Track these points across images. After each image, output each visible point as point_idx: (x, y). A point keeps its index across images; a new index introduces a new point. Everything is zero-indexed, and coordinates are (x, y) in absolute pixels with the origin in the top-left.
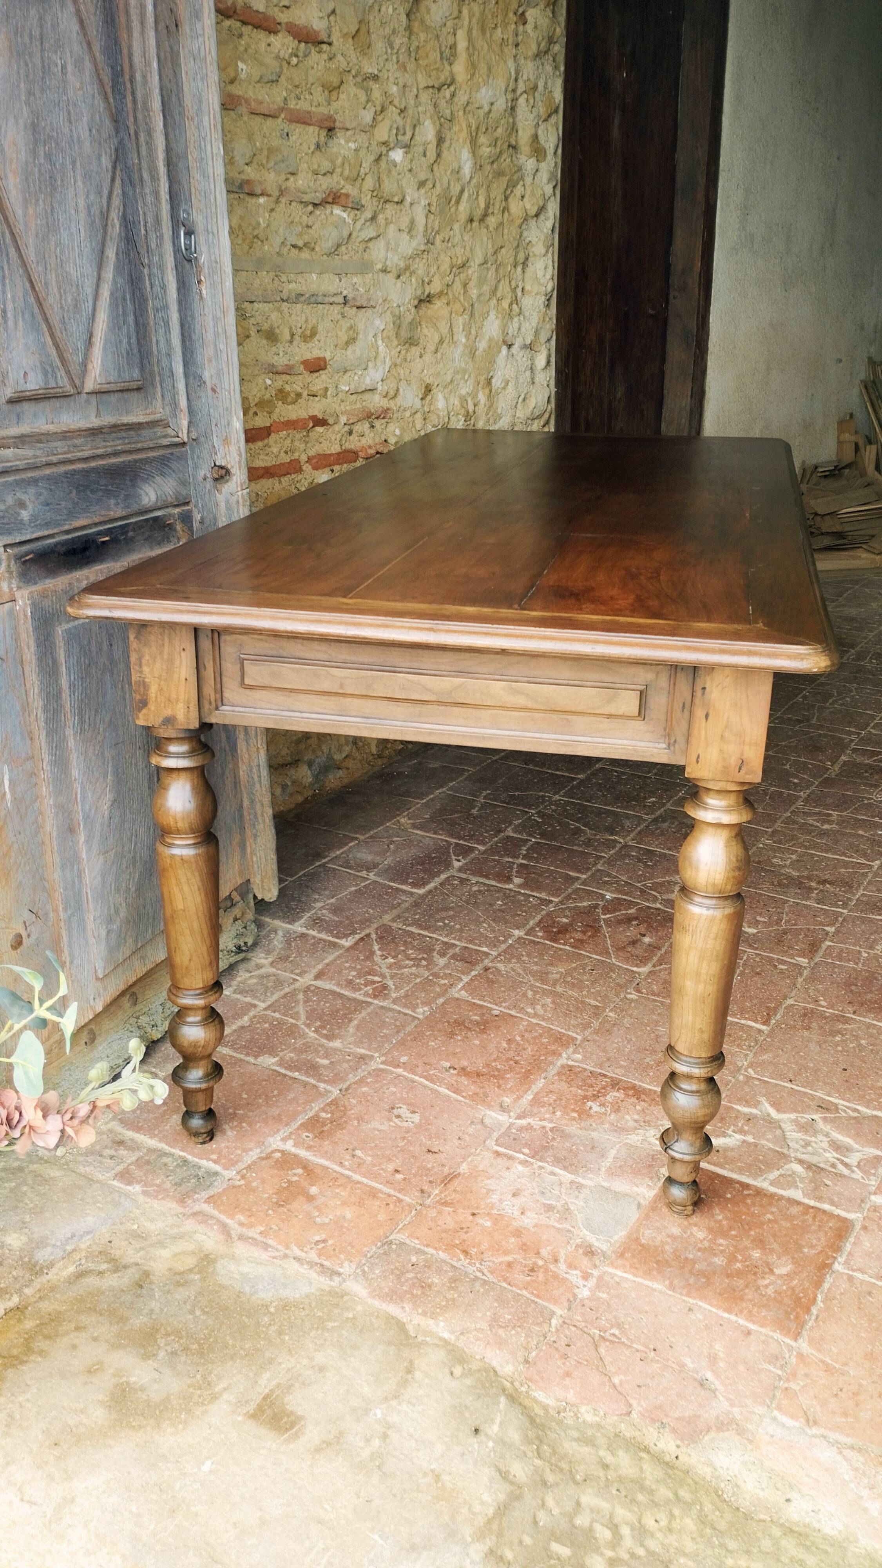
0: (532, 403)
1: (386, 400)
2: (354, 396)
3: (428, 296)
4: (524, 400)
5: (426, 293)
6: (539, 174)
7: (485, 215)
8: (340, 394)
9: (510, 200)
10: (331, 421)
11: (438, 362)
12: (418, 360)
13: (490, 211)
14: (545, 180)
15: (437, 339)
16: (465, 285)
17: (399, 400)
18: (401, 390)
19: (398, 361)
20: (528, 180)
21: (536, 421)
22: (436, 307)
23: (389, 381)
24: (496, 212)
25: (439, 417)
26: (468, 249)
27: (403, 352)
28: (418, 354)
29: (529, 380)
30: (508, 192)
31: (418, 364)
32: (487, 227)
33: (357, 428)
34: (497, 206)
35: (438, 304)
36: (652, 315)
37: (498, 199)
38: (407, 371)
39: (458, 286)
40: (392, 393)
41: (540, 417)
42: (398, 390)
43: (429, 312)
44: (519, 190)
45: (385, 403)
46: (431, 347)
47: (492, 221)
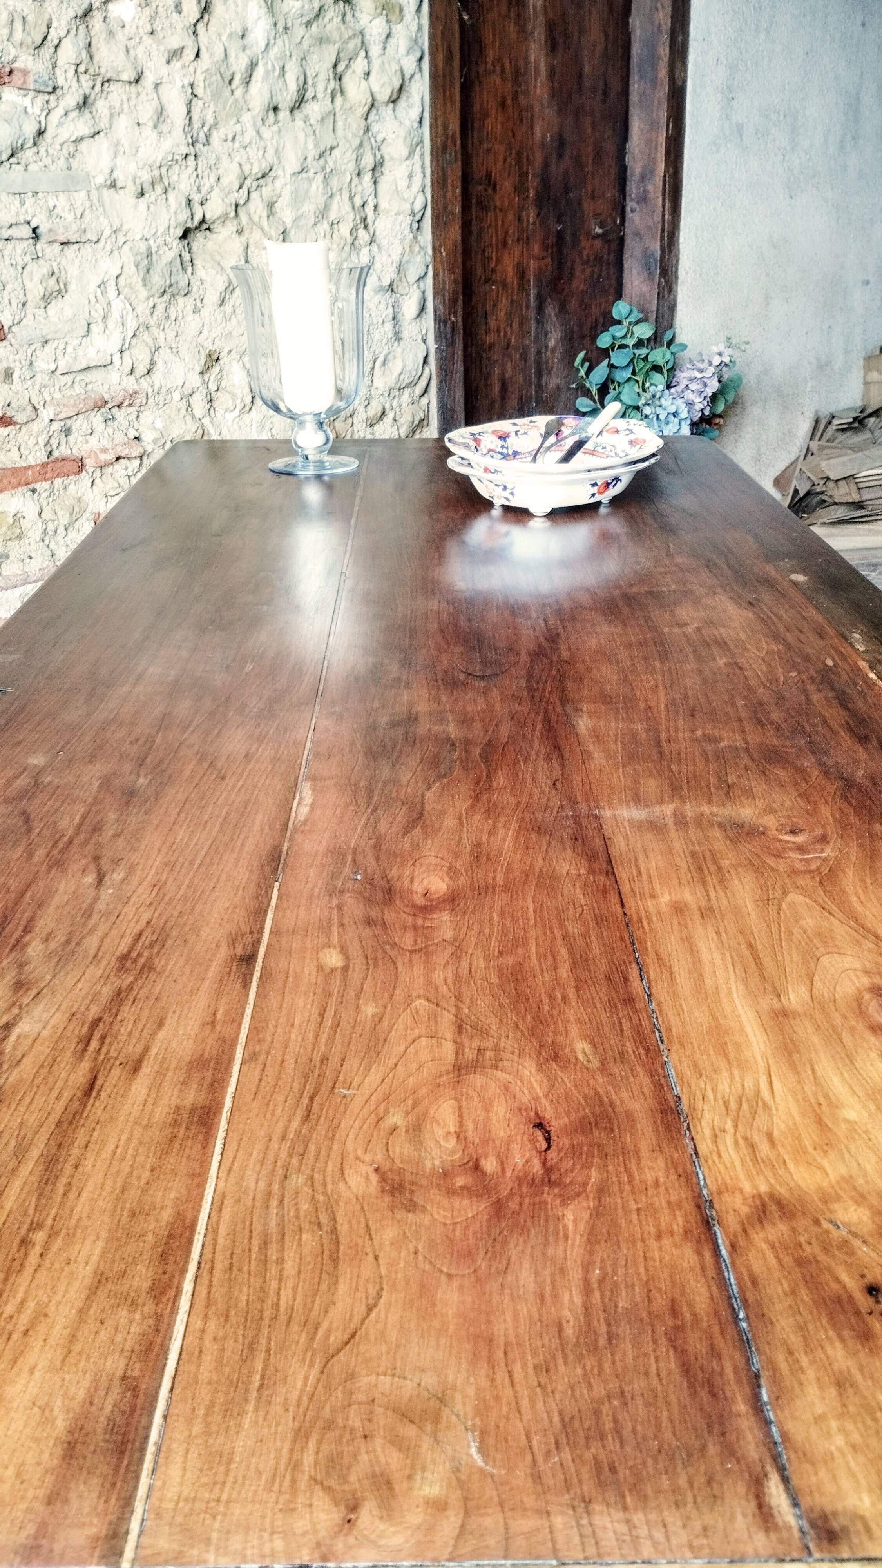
0: (396, 367)
1: (132, 379)
2: (69, 378)
3: (203, 221)
4: (384, 363)
5: (198, 218)
6: (392, 41)
7: (300, 102)
8: (38, 377)
9: (345, 79)
10: (20, 418)
11: (227, 319)
12: (190, 317)
13: (309, 94)
14: (402, 50)
15: (221, 287)
16: (271, 206)
17: (157, 377)
18: (160, 364)
19: (152, 321)
20: (375, 50)
21: (407, 392)
22: (220, 237)
23: (135, 351)
24: (320, 95)
25: (233, 396)
26: (271, 152)
27: (160, 308)
28: (190, 308)
29: (390, 334)
30: (341, 67)
31: (191, 324)
32: (306, 119)
33: (77, 424)
34: (321, 87)
35: (224, 233)
36: (599, 236)
37: (322, 77)
38: (171, 335)
39: (257, 207)
40: (141, 369)
41: (412, 384)
42: (153, 363)
43: (210, 245)
44: (360, 64)
45: (130, 383)
46: (212, 298)
47: (313, 110)
